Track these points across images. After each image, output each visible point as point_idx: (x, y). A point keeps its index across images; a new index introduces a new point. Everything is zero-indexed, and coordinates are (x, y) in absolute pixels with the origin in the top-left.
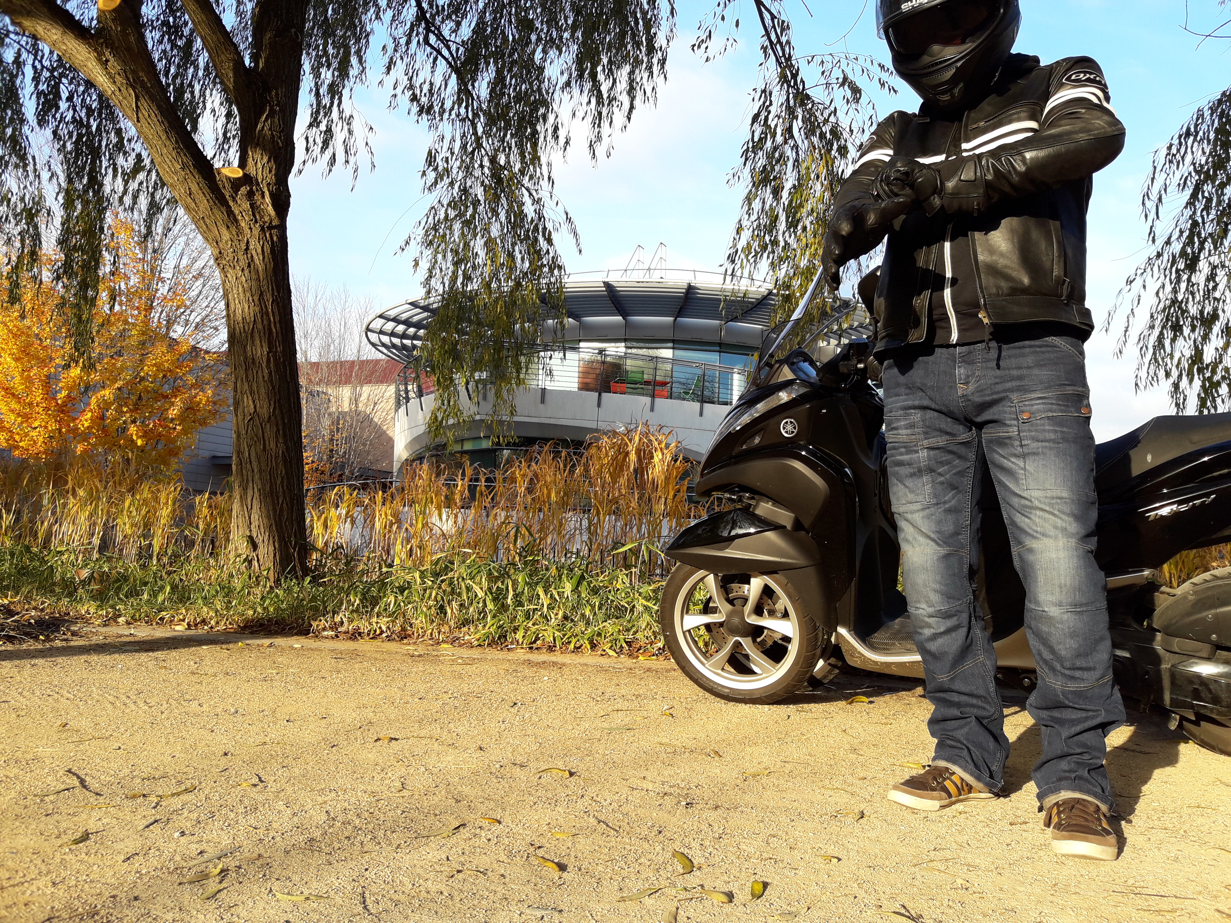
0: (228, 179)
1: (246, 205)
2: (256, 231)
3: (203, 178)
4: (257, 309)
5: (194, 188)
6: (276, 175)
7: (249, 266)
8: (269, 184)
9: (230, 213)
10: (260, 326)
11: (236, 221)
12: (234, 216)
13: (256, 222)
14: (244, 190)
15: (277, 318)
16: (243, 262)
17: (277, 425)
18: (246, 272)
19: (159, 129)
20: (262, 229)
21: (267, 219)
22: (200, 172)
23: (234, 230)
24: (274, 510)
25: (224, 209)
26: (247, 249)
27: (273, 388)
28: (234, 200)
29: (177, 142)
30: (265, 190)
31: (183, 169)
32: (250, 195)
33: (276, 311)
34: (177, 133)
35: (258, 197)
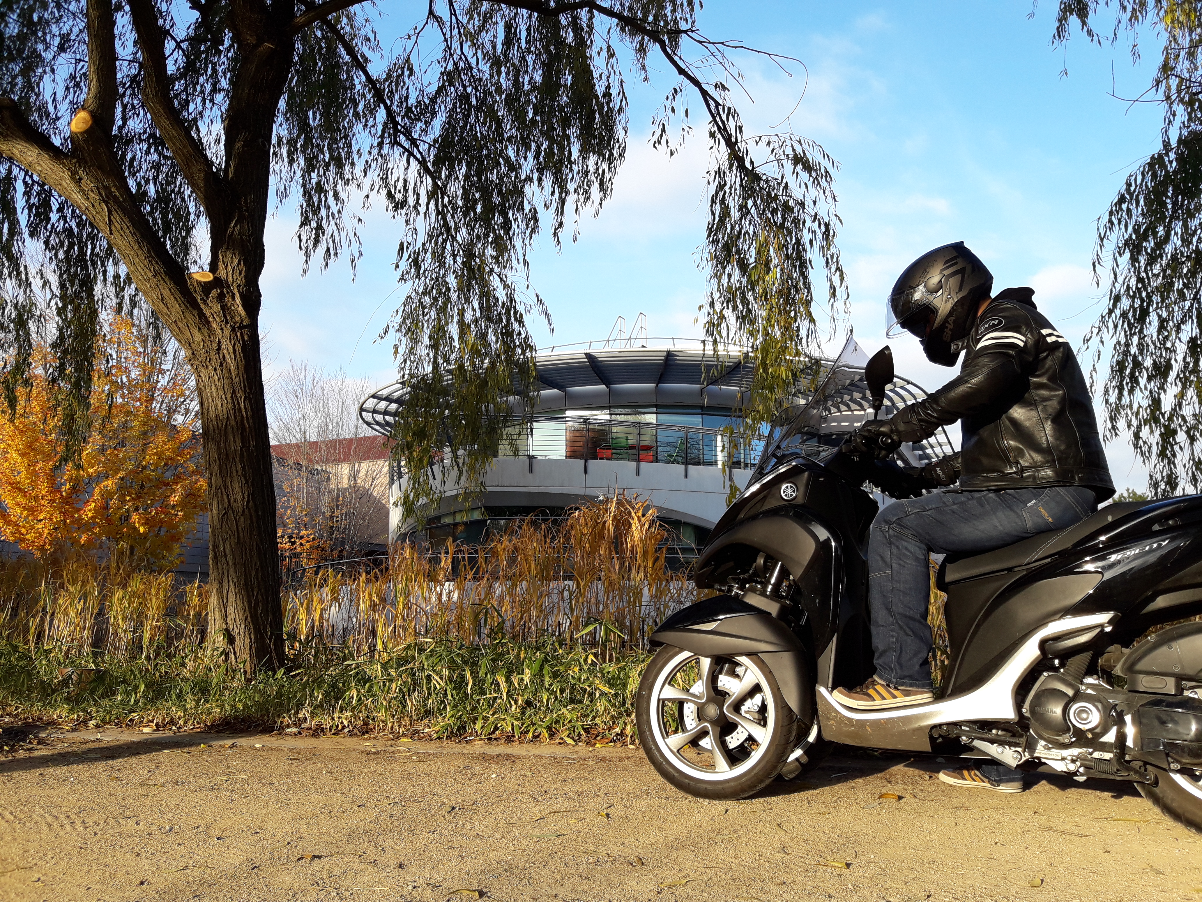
0: (199, 283)
1: (217, 307)
2: (227, 331)
3: (175, 283)
4: (230, 406)
5: (166, 293)
6: (245, 277)
7: (221, 365)
8: (239, 286)
9: (202, 315)
10: (233, 423)
11: (208, 323)
12: (206, 318)
13: (227, 322)
14: (214, 293)
15: (250, 414)
16: (215, 362)
17: (251, 518)
18: (219, 371)
19: (131, 239)
20: (233, 329)
21: (237, 319)
22: (171, 278)
23: (205, 331)
24: (250, 603)
25: (195, 312)
26: (219, 349)
27: (247, 482)
28: (205, 303)
29: (149, 251)
30: (236, 292)
31: (155, 276)
32: (221, 297)
33: (248, 407)
34: (148, 243)
35: (228, 299)
